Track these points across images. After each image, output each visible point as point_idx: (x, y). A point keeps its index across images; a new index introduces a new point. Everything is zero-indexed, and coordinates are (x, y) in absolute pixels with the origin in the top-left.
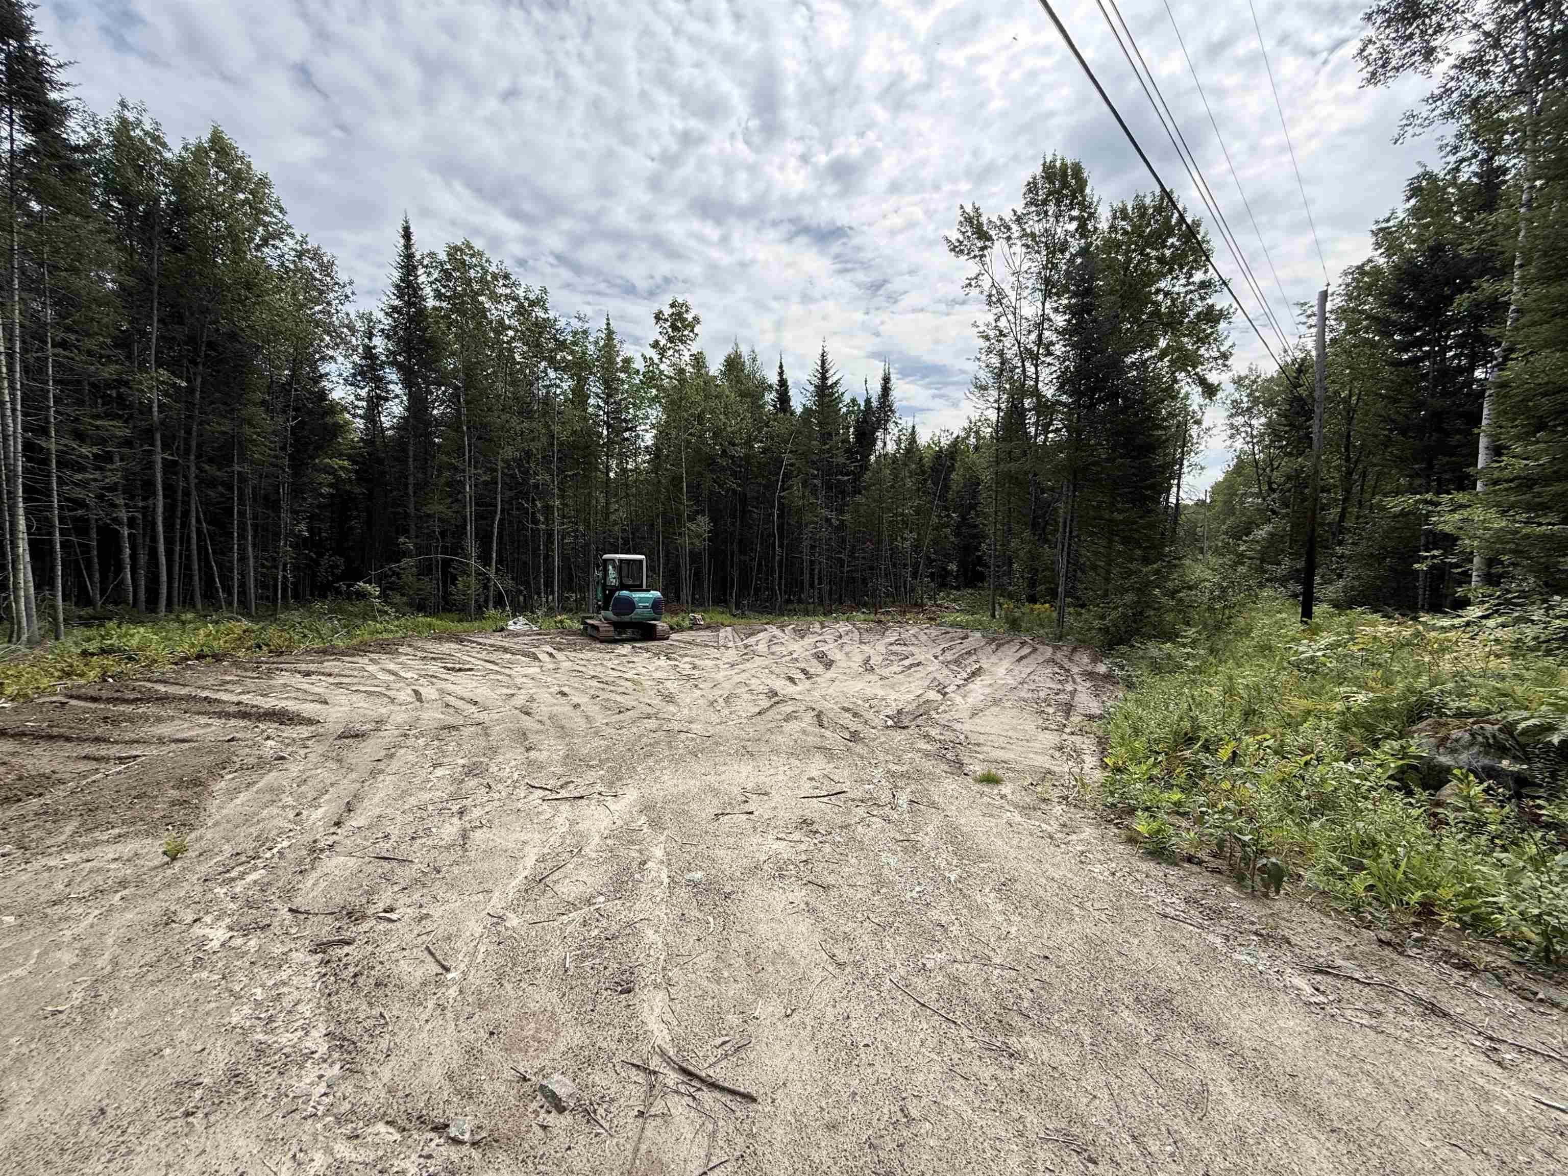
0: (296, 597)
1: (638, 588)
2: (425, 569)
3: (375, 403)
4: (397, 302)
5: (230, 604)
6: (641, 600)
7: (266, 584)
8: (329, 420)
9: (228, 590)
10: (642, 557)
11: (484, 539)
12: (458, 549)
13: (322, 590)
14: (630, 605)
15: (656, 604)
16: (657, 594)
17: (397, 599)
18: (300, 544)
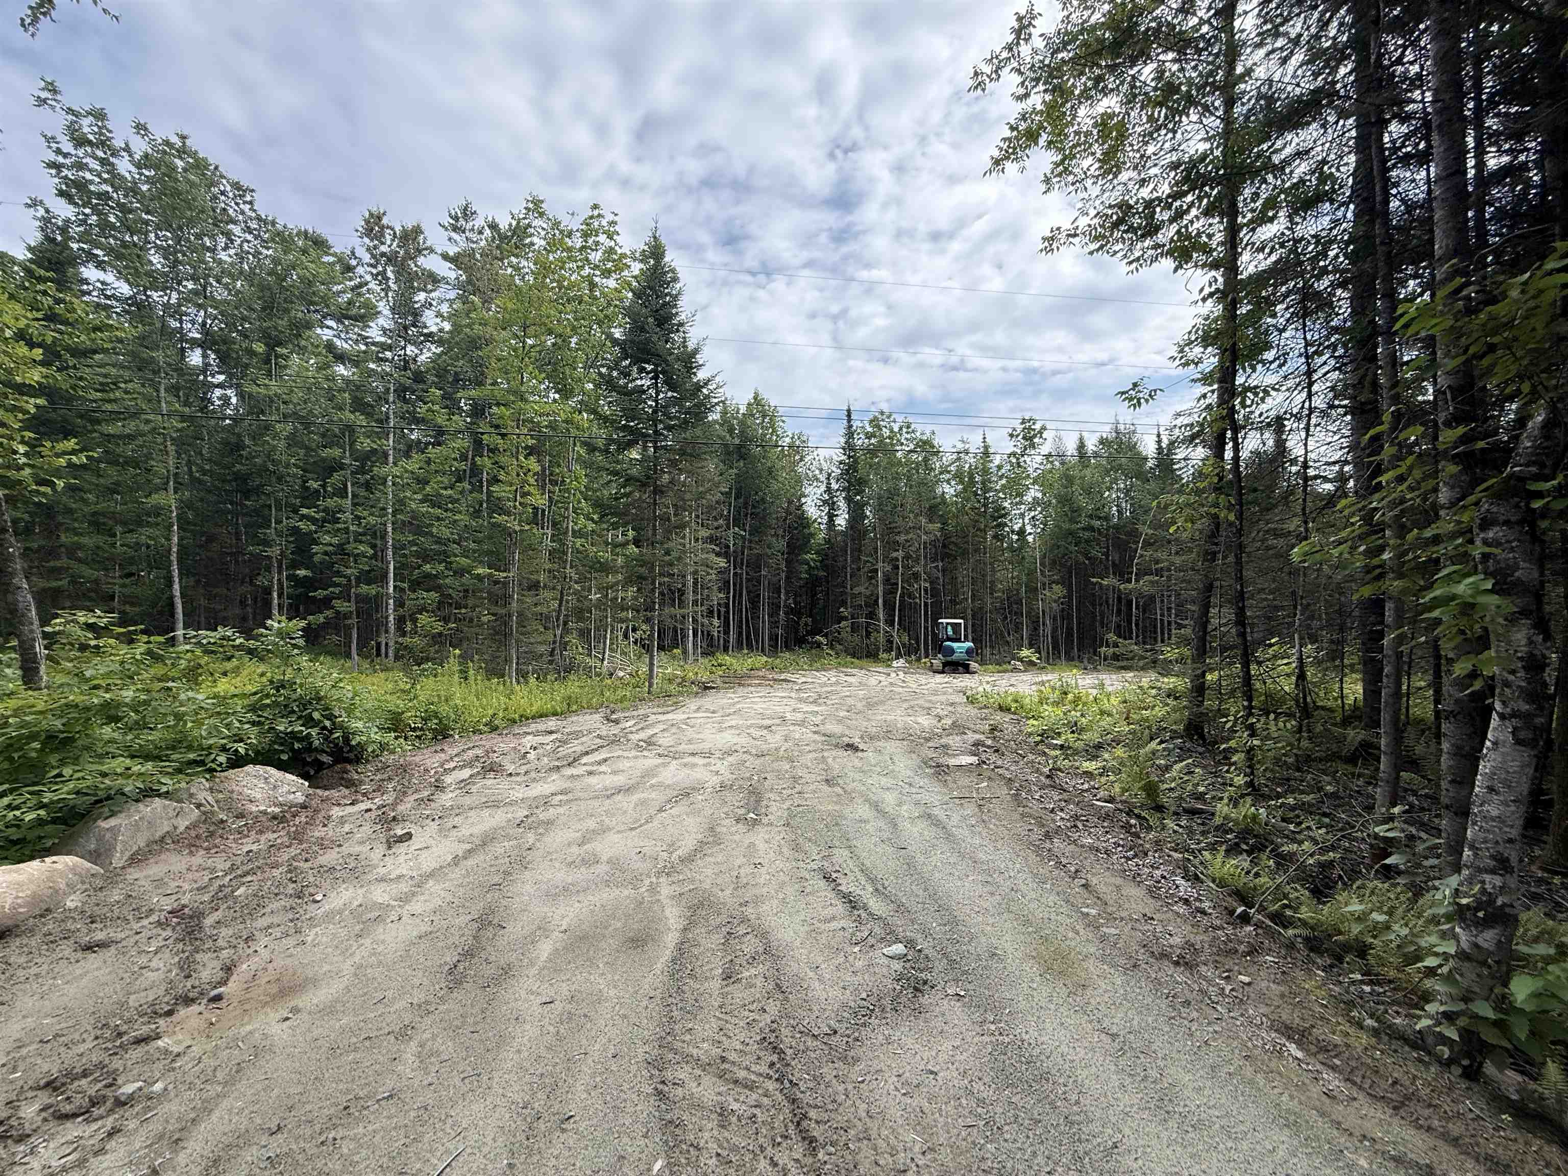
0: (786, 647)
1: (958, 640)
2: (854, 628)
3: (831, 517)
4: (844, 457)
5: (757, 649)
6: (959, 648)
7: (774, 638)
8: (806, 531)
9: (757, 642)
10: (961, 621)
11: (889, 606)
12: (872, 615)
13: (800, 642)
14: (952, 651)
15: (969, 652)
16: (971, 644)
17: (839, 647)
18: (790, 611)
